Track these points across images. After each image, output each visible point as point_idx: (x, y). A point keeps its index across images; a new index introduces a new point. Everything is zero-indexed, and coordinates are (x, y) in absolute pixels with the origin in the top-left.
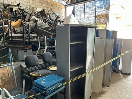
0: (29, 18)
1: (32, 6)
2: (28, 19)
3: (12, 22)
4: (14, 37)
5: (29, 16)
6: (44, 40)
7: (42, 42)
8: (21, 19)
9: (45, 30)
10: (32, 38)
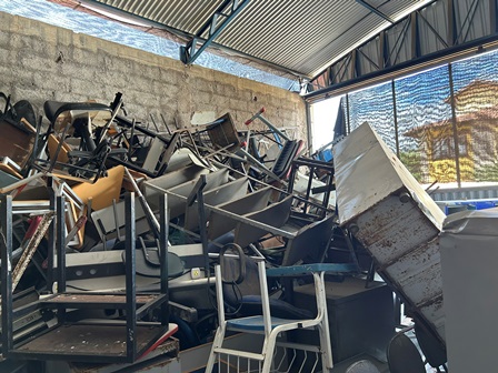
0: (161, 159)
1: (173, 107)
2: (158, 165)
3: (80, 183)
4: (79, 273)
5: (162, 148)
6: (244, 271)
7: (232, 283)
8: (125, 165)
9: (244, 217)
10: (180, 275)
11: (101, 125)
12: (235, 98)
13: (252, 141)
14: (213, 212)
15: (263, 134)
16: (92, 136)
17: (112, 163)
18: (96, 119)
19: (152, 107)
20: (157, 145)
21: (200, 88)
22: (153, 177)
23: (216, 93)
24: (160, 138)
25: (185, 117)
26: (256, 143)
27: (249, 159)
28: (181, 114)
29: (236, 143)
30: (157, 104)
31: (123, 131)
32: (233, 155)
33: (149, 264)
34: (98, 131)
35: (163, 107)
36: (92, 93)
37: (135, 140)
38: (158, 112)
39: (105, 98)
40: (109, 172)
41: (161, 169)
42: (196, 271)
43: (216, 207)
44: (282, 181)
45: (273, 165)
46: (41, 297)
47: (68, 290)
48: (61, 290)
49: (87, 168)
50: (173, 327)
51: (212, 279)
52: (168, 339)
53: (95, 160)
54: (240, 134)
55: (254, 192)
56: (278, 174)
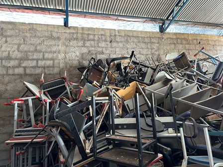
1: (157, 53)
2: (151, 80)
3: (119, 89)
4: (120, 127)
5: (152, 72)
6: (197, 131)
7: (190, 137)
8: (136, 81)
9: (195, 104)
10: (162, 131)
11: (126, 65)
12: (188, 44)
14: (178, 101)
15: (205, 60)
16: (123, 70)
17: (131, 80)
18: (125, 63)
19: (147, 55)
20: (150, 71)
21: (169, 42)
22: (149, 86)
23: (178, 43)
24: (151, 68)
25: (163, 57)
26: (201, 65)
27: (197, 74)
28: (161, 56)
29: (189, 66)
30: (150, 53)
31: (136, 67)
32: (188, 72)
33: (148, 125)
34: (125, 68)
35: (152, 54)
36: (123, 53)
37: (140, 70)
38: (150, 56)
39: (128, 54)
40: (130, 84)
41: (152, 82)
42: (170, 130)
43: (179, 99)
44: (218, 84)
45: (211, 76)
46: (107, 136)
47: (116, 134)
48: (113, 133)
49: (122, 83)
50: (160, 155)
51: (179, 134)
52: (158, 161)
53: (124, 80)
54: (191, 62)
55: (201, 90)
56: (215, 80)
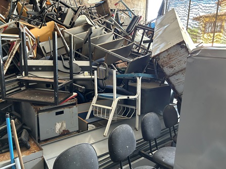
2: (71, 22)
3: (33, 28)
4: (34, 69)
7: (102, 80)
8: (55, 21)
9: (109, 51)
10: (79, 73)
13: (117, 14)
15: (123, 11)
17: (48, 19)
31: (54, 4)
33: (65, 67)
34: (41, 2)
37: (60, 9)
40: (47, 23)
41: (72, 25)
42: (86, 73)
43: (97, 45)
44: (130, 36)
45: (126, 27)
46: (18, 77)
47: (29, 75)
48: (26, 75)
49: (37, 20)
50: (75, 94)
51: (93, 77)
52: (73, 98)
53: (40, 17)
55: (116, 40)
56: (128, 32)
